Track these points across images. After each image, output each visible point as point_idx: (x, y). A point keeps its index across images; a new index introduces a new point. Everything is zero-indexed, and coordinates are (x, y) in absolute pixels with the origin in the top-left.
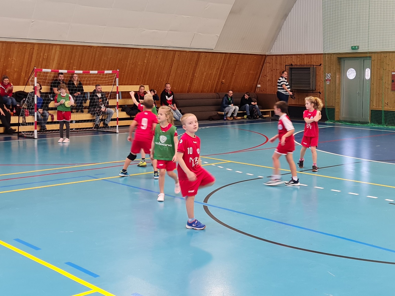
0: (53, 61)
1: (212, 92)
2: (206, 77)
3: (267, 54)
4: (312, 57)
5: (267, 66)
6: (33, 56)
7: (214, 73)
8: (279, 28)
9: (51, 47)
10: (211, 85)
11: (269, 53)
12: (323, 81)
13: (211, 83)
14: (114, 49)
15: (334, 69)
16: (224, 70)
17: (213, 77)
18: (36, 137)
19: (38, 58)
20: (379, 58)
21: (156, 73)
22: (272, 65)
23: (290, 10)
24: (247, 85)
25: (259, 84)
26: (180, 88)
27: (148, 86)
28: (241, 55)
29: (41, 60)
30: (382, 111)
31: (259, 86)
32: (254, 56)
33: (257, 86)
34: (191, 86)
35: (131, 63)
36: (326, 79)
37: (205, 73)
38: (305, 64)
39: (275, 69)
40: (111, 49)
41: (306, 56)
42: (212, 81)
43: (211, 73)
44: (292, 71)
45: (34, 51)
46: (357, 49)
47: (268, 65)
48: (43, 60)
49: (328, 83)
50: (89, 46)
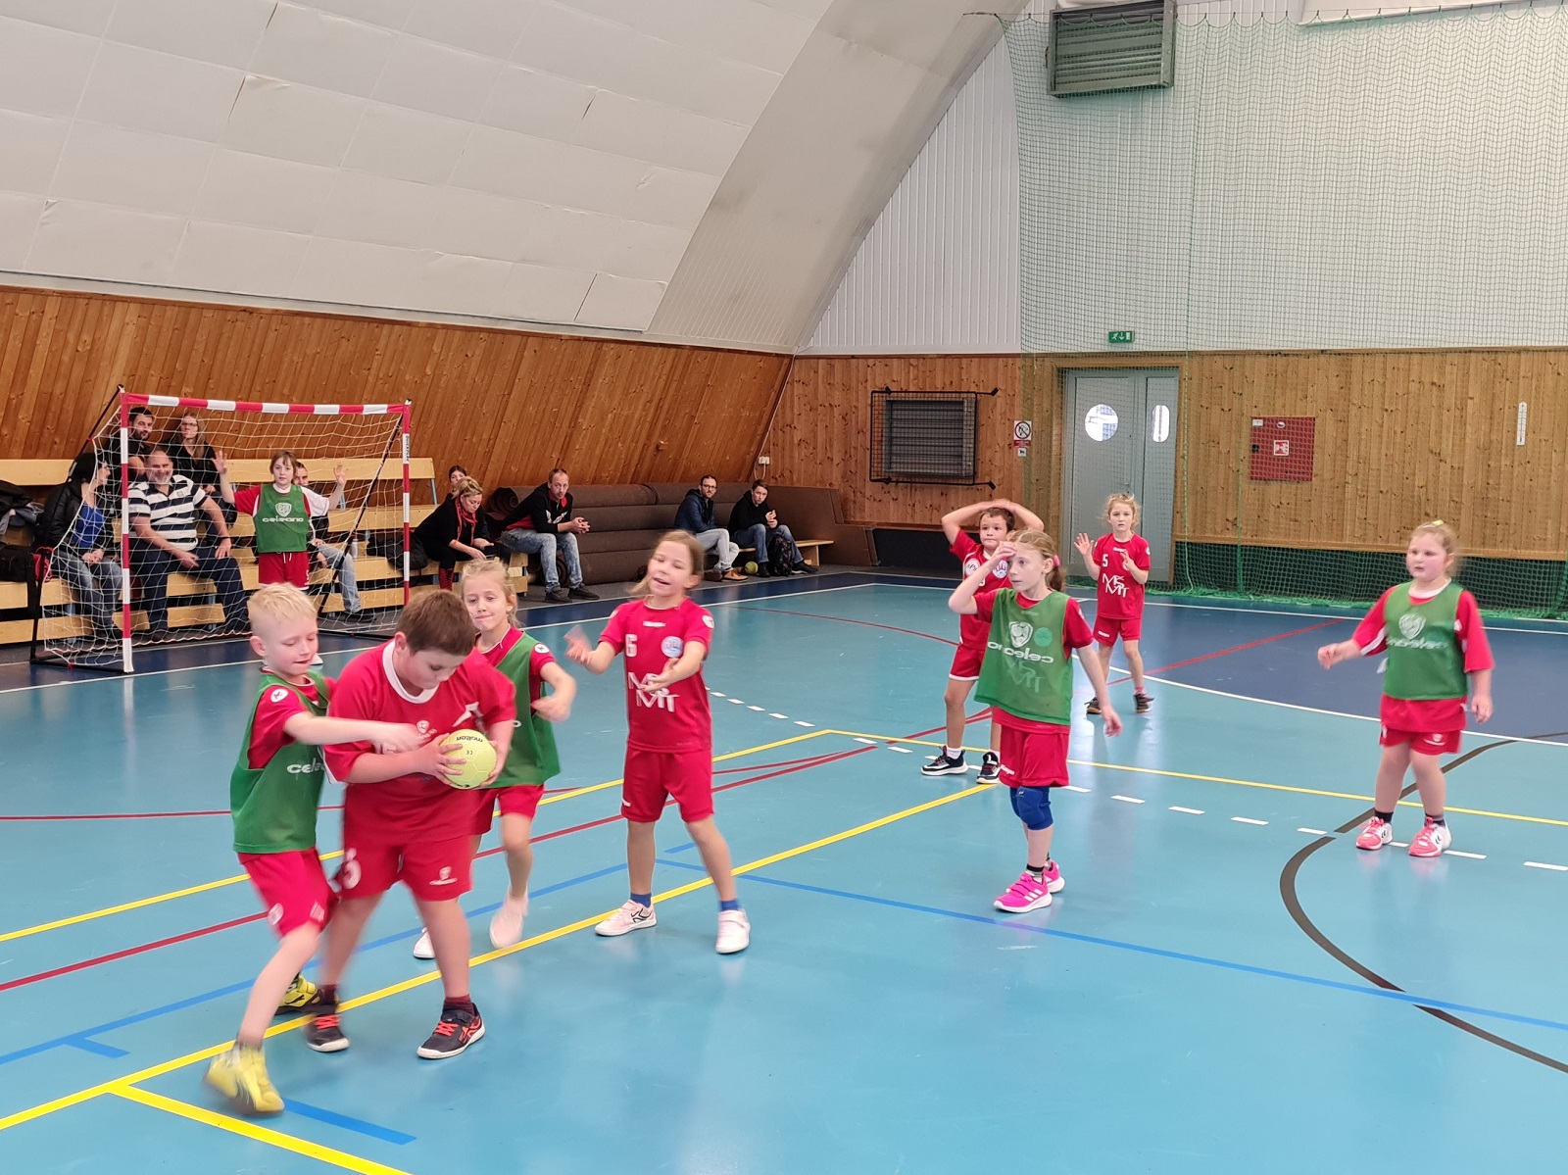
0: (112, 364)
1: (626, 483)
2: (611, 430)
3: (795, 352)
4: (964, 366)
5: (796, 393)
6: (38, 342)
7: (637, 416)
8: (842, 266)
9: (106, 309)
10: (623, 456)
11: (803, 348)
12: (1004, 447)
13: (624, 451)
14: (329, 322)
15: (1046, 405)
16: (666, 406)
17: (632, 431)
18: (128, 666)
19: (56, 350)
20: (1207, 374)
21: (459, 415)
22: (816, 389)
23: (881, 206)
24: (728, 458)
25: (765, 454)
26: (530, 466)
27: (431, 459)
28: (723, 354)
29: (66, 359)
30: (1236, 546)
31: (765, 460)
32: (758, 358)
33: (755, 459)
34: (563, 460)
35: (381, 376)
36: (1016, 438)
37: (610, 415)
38: (936, 388)
39: (827, 405)
40: (319, 321)
41: (940, 362)
42: (627, 444)
43: (627, 416)
44: (895, 412)
45: (43, 323)
46: (1130, 341)
47: (798, 389)
48: (73, 360)
49: (1021, 452)
50: (245, 310)
